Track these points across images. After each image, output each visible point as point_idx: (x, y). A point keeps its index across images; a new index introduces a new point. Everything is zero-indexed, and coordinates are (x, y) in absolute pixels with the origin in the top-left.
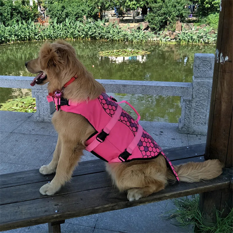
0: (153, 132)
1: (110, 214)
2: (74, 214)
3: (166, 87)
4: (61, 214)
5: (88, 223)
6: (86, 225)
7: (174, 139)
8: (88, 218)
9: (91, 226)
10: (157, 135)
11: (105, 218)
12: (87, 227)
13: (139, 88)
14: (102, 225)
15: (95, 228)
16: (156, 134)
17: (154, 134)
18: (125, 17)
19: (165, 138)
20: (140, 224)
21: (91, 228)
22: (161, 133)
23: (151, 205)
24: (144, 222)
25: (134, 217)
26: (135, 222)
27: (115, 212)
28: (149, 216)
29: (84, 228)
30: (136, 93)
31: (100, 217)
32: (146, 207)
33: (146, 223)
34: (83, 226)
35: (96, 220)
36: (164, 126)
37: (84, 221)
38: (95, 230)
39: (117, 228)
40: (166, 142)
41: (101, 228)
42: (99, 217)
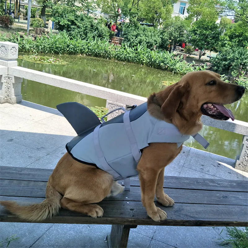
0: (212, 163)
1: (167, 229)
2: (147, 222)
3: (233, 124)
4: (136, 219)
5: (147, 233)
6: (145, 234)
7: (230, 173)
8: (146, 228)
9: (149, 237)
10: (215, 167)
11: (162, 232)
12: (146, 236)
13: (207, 120)
14: (160, 238)
15: (152, 238)
16: (214, 165)
17: (212, 164)
18: (191, 55)
19: (222, 170)
20: (195, 244)
21: (148, 238)
22: (219, 165)
23: (206, 229)
24: (198, 243)
25: (189, 236)
26: (190, 241)
27: (172, 228)
28: (204, 238)
29: (142, 237)
30: (204, 124)
31: (158, 230)
32: (201, 230)
33: (200, 244)
34: (142, 235)
35: (154, 231)
36: (222, 160)
37: (143, 230)
38: (153, 241)
39: (173, 243)
40: (223, 174)
41: (159, 240)
42: (156, 229)
